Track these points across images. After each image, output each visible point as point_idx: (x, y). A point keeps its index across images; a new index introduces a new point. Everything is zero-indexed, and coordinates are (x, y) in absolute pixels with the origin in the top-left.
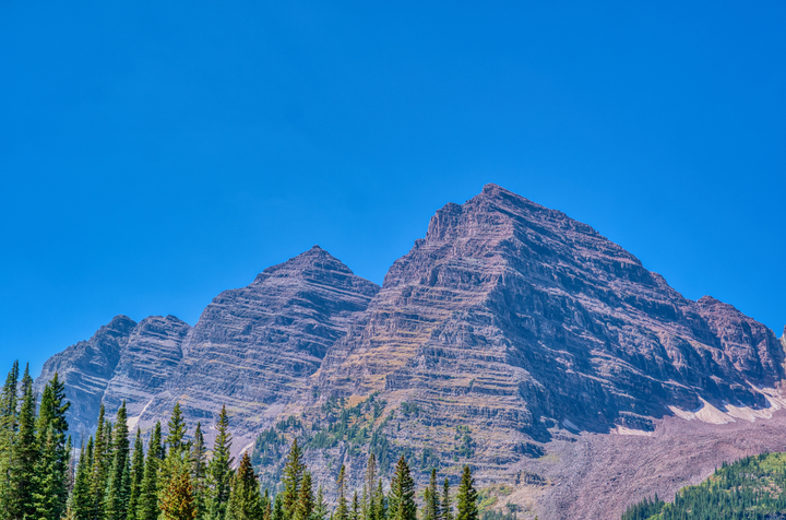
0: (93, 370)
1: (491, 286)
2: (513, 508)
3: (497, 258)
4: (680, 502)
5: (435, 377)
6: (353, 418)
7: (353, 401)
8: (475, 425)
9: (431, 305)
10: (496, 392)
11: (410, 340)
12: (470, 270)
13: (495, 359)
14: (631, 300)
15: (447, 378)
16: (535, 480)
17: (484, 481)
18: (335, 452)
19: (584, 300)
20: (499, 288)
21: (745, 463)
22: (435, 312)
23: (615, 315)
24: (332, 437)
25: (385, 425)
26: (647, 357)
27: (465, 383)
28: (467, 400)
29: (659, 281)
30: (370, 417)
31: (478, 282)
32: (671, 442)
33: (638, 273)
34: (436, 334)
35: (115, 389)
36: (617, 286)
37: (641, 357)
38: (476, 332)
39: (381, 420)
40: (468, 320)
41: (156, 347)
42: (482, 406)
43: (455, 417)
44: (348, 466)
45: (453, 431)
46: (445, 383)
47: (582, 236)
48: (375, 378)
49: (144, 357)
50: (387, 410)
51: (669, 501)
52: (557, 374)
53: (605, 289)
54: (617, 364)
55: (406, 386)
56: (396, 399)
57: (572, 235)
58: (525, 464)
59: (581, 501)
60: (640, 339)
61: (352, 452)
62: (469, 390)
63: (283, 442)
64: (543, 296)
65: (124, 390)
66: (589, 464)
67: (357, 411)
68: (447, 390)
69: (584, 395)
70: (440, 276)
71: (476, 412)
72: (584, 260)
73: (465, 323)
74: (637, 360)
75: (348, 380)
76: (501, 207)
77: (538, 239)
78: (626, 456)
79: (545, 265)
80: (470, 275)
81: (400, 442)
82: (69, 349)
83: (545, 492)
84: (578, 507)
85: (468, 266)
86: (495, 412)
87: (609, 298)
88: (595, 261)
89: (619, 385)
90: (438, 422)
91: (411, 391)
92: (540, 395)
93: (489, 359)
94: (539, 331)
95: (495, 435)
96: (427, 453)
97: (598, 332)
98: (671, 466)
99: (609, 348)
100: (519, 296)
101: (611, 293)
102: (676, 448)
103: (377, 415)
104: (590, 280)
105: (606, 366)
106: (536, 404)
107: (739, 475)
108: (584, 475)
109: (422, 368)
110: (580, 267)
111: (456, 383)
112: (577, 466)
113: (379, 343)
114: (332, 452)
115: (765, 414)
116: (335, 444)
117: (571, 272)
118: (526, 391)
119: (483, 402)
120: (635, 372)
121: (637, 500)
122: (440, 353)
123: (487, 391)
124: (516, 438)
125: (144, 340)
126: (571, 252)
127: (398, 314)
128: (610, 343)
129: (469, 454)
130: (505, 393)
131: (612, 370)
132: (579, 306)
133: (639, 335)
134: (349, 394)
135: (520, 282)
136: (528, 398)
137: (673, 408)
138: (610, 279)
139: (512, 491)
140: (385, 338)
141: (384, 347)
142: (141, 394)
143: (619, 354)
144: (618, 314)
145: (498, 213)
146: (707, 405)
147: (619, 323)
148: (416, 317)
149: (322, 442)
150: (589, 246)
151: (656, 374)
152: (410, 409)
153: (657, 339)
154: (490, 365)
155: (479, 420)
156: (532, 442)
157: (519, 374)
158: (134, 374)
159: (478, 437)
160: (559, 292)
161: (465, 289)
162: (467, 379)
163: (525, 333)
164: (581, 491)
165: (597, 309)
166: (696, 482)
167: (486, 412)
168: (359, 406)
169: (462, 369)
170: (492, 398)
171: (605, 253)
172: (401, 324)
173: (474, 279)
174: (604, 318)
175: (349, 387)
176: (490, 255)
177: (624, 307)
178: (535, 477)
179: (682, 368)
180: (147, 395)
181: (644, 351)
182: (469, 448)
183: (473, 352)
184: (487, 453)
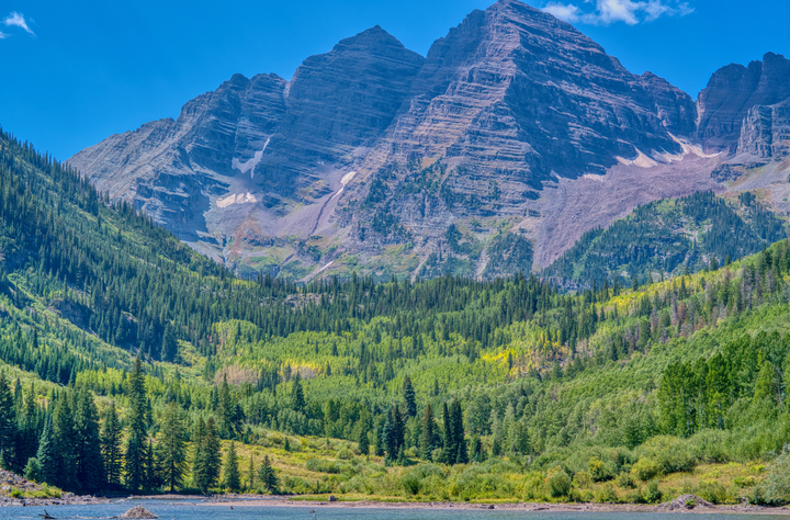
0: (226, 116)
1: (507, 83)
2: (523, 231)
3: (510, 63)
4: (612, 230)
5: (476, 149)
6: (428, 174)
7: (427, 162)
8: (500, 180)
9: (470, 95)
10: (511, 159)
11: (457, 120)
12: (494, 72)
13: (511, 138)
14: (596, 80)
15: (482, 149)
16: (534, 214)
17: (506, 214)
18: (420, 196)
19: (565, 86)
20: (512, 85)
21: (649, 206)
22: (472, 101)
23: (585, 95)
24: (417, 186)
25: (447, 180)
26: (604, 124)
27: (493, 153)
28: (495, 164)
29: (615, 63)
30: (438, 174)
31: (499, 81)
32: (612, 188)
33: (602, 60)
34: (475, 121)
35: (242, 131)
36: (588, 70)
37: (600, 123)
38: (499, 120)
39: (445, 177)
40: (494, 112)
41: (267, 98)
42: (504, 168)
43: (488, 174)
44: (427, 204)
45: (487, 183)
46: (481, 153)
47: (564, 32)
48: (438, 146)
49: (259, 107)
50: (448, 170)
51: (606, 229)
52: (547, 140)
53: (579, 75)
54: (586, 131)
55: (459, 154)
56: (454, 163)
57: (559, 31)
58: (528, 204)
59: (559, 227)
60: (601, 111)
61: (429, 196)
62: (496, 157)
63: (387, 187)
64: (539, 87)
65: (248, 131)
66: (565, 204)
67: (430, 170)
68: (483, 157)
69: (563, 153)
70: (474, 76)
71: (500, 172)
72: (565, 51)
73: (492, 114)
74: (598, 127)
75: (420, 146)
76: (512, 18)
77: (536, 42)
78: (585, 198)
79: (541, 63)
80: (492, 75)
81: (457, 190)
82: (199, 97)
83: (539, 221)
84: (558, 230)
85: (492, 69)
86: (511, 172)
87: (582, 82)
88: (573, 52)
89: (586, 146)
90: (478, 178)
91: (462, 158)
92: (537, 160)
93: (507, 137)
94: (536, 112)
95: (511, 186)
96: (473, 197)
97: (573, 109)
98: (610, 206)
99: (580, 119)
100: (524, 89)
101: (583, 77)
102: (615, 193)
103: (442, 173)
104: (570, 69)
105: (578, 132)
106: (534, 166)
107: (644, 212)
108: (561, 211)
109: (467, 143)
110: (563, 59)
111: (488, 153)
112: (557, 205)
113: (438, 121)
114: (417, 195)
115: (678, 158)
116: (419, 191)
117: (557, 65)
118: (529, 157)
119: (504, 165)
120: (595, 135)
121: (589, 228)
122: (478, 133)
123: (506, 159)
124: (523, 188)
125: (257, 93)
126: (557, 46)
127: (449, 103)
128: (580, 116)
129: (497, 198)
130: (517, 160)
131: (581, 136)
132: (561, 92)
133: (600, 109)
134: (422, 155)
135: (525, 80)
136: (530, 163)
137: (618, 158)
138: (583, 64)
139: (521, 220)
140: (441, 118)
141: (441, 124)
142: (260, 134)
143: (586, 124)
144: (587, 94)
145: (509, 25)
146: (641, 154)
147: (587, 100)
148: (460, 104)
149: (411, 189)
150: (571, 41)
151: (609, 135)
152: (462, 170)
153: (611, 109)
154: (508, 141)
155: (502, 177)
156: (533, 190)
157: (525, 147)
158: (254, 119)
159: (502, 187)
160: (550, 83)
161: (491, 85)
162: (493, 151)
163: (527, 114)
164: (559, 220)
165: (573, 92)
166: (622, 216)
167: (506, 172)
168: (431, 167)
169: (491, 143)
170: (509, 163)
171: (580, 45)
172: (451, 109)
173: (496, 79)
174: (577, 98)
175: (422, 150)
176: (505, 60)
177: (591, 86)
178: (535, 212)
179: (626, 129)
180: (265, 135)
181: (602, 120)
182: (497, 194)
183: (498, 133)
184: (507, 197)
